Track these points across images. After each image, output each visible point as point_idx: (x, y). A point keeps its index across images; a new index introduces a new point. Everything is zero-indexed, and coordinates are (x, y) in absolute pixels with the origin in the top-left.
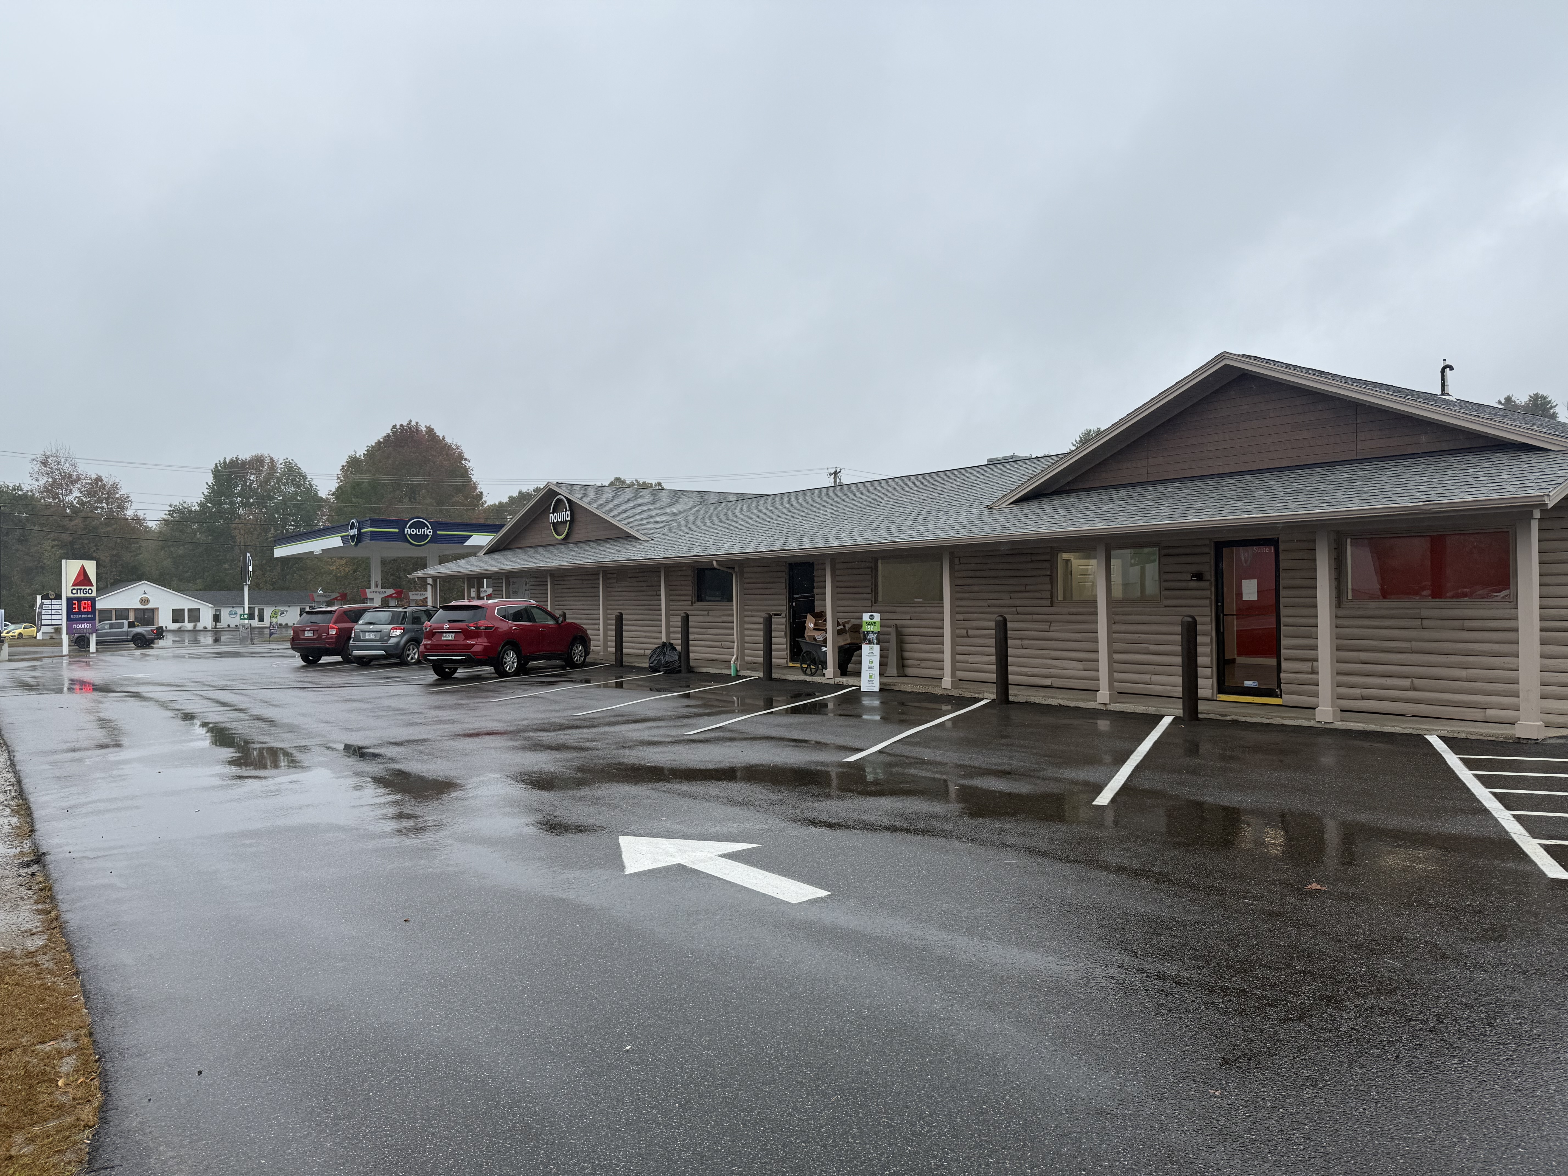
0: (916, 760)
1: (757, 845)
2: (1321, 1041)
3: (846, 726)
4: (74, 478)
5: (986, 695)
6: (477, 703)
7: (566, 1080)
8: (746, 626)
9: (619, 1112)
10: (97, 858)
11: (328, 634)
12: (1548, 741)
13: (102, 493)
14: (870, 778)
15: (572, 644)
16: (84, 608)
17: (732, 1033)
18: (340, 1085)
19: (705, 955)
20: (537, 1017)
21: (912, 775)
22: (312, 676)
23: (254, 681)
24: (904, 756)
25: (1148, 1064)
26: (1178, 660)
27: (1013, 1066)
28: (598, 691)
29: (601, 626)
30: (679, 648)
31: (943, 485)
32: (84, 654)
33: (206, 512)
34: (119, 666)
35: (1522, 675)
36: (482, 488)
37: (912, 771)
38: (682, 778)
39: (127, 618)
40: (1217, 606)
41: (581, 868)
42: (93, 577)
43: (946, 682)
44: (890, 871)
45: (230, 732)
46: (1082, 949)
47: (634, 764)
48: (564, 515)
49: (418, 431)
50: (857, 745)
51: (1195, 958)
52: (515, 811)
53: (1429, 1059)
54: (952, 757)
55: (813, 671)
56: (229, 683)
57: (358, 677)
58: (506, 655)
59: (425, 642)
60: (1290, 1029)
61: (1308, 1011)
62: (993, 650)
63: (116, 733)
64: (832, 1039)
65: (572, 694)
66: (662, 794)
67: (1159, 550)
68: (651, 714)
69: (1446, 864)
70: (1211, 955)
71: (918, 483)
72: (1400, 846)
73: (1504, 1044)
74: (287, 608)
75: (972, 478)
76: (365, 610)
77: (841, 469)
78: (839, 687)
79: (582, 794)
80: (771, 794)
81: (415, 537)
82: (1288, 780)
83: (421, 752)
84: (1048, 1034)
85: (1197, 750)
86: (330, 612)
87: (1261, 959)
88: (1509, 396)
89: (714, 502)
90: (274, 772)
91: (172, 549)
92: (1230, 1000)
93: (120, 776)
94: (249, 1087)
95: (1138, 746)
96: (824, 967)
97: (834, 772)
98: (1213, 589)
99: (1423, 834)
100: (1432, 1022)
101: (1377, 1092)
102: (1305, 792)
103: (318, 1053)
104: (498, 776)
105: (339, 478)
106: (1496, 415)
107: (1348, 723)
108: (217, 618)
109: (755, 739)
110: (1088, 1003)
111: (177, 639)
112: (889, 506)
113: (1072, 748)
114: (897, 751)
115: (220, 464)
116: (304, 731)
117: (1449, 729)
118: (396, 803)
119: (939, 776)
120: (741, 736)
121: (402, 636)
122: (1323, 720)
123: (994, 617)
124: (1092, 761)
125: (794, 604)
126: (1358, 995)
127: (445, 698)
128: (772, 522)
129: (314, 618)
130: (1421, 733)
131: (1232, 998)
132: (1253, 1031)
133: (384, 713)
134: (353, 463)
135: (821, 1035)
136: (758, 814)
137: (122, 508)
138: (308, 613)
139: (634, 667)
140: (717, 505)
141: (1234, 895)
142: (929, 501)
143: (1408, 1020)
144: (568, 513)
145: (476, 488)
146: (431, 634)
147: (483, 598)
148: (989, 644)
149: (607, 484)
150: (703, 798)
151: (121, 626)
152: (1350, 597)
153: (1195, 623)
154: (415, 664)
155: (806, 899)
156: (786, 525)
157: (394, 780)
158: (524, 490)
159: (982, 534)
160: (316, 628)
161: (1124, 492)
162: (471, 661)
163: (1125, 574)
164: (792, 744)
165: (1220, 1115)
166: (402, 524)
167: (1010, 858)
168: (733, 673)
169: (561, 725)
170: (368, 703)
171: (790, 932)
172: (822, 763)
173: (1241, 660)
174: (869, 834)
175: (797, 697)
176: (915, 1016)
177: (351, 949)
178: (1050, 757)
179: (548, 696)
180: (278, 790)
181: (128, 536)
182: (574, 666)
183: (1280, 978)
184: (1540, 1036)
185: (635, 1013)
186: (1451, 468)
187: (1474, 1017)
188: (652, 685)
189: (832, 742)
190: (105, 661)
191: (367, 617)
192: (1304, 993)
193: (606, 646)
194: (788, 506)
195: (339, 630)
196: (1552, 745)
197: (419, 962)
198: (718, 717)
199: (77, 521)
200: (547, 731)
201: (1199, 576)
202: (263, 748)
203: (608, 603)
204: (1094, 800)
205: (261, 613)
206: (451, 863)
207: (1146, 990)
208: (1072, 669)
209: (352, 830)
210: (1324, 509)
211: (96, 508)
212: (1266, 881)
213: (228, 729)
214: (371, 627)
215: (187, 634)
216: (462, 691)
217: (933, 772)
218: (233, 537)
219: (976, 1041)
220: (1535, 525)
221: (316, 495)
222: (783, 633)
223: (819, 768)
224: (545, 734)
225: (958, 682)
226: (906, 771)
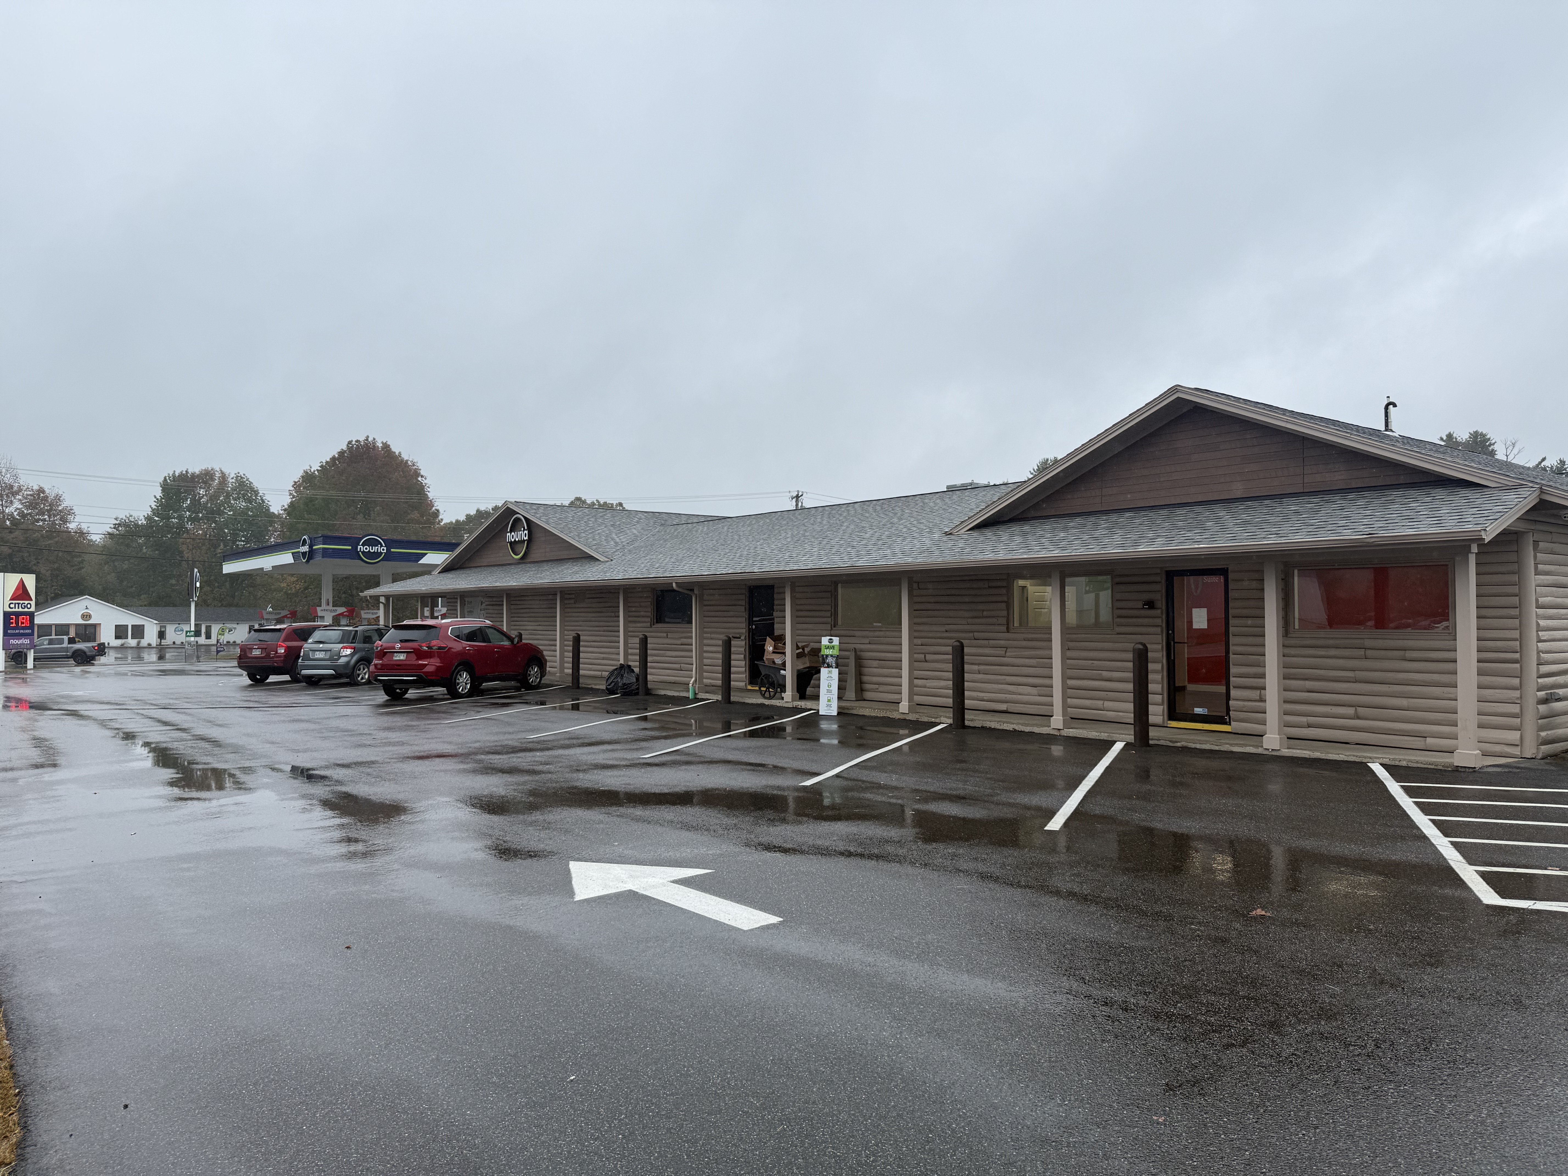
0: (872, 785)
1: (711, 871)
2: (1263, 1067)
3: (804, 750)
4: (15, 489)
5: (943, 719)
6: (428, 724)
7: (507, 1111)
8: (705, 648)
9: (561, 1144)
10: (25, 882)
11: (277, 652)
12: (1486, 770)
13: (44, 504)
14: (827, 802)
15: (528, 665)
16: (22, 623)
17: (679, 1062)
18: (273, 1119)
19: (653, 983)
20: (480, 1047)
21: (868, 800)
22: (259, 695)
23: (199, 700)
24: (860, 780)
25: (1094, 1091)
26: (1130, 686)
27: (960, 1094)
28: (553, 713)
29: (558, 648)
30: (637, 670)
31: (902, 510)
32: (21, 670)
33: (153, 526)
34: (58, 683)
35: (1460, 705)
36: (438, 505)
37: (868, 796)
38: (636, 803)
39: (67, 634)
40: (1168, 634)
41: (530, 894)
42: (32, 590)
43: (904, 707)
44: (844, 897)
45: (171, 752)
46: (1031, 975)
47: (587, 788)
48: (522, 535)
49: (374, 447)
50: (814, 768)
51: (1142, 983)
52: (463, 835)
53: (1367, 1084)
54: (908, 781)
55: (772, 694)
56: (171, 701)
57: (306, 697)
58: (459, 676)
59: (375, 661)
60: (1233, 1055)
61: (1251, 1036)
62: (950, 675)
63: (51, 752)
64: (779, 1067)
65: (526, 716)
66: (615, 819)
67: (1112, 578)
68: (606, 737)
69: (1386, 891)
70: (1157, 980)
71: (878, 508)
72: (1341, 872)
73: (1439, 1069)
74: (235, 626)
75: (932, 504)
76: (315, 628)
77: (803, 492)
78: (797, 710)
79: (533, 818)
80: (726, 819)
81: (369, 555)
82: (1235, 807)
83: (368, 774)
84: (995, 1061)
85: (1148, 776)
86: (279, 630)
87: (1206, 985)
88: (1450, 433)
89: (675, 523)
90: (215, 793)
91: (116, 564)
92: (1175, 1026)
93: (54, 797)
94: (177, 1121)
95: (1090, 771)
96: (773, 994)
97: (791, 796)
98: (1164, 617)
99: (1364, 860)
100: (1371, 1046)
101: (1316, 1117)
102: (1251, 819)
103: (250, 1085)
104: (447, 799)
105: (291, 494)
106: (1436, 451)
107: (1294, 751)
108: (162, 635)
109: (712, 762)
110: (1036, 1030)
111: (120, 656)
112: (849, 531)
113: (1027, 773)
114: (853, 775)
115: (170, 477)
116: (249, 752)
117: (1391, 757)
118: (342, 826)
119: (894, 801)
120: (697, 759)
121: (352, 655)
122: (1270, 747)
123: (951, 642)
124: (1045, 786)
125: (754, 627)
126: (1299, 1021)
127: (395, 719)
128: (732, 545)
129: (262, 636)
130: (1364, 761)
131: (1177, 1024)
132: (1196, 1057)
133: (331, 734)
134: (308, 478)
135: (768, 1064)
136: (712, 838)
137: (65, 521)
138: (256, 631)
139: (592, 689)
140: (678, 527)
141: (1181, 921)
142: (890, 525)
143: (1347, 1046)
144: (526, 532)
145: (433, 506)
146: (382, 654)
147: (437, 618)
148: (946, 669)
149: (567, 503)
150: (657, 822)
151: (61, 642)
152: (1297, 627)
153: (1146, 650)
154: (364, 684)
155: (758, 926)
156: (747, 548)
157: (339, 803)
158: (482, 508)
159: (940, 559)
160: (265, 646)
161: (1078, 520)
162: (423, 682)
163: (1079, 601)
164: (749, 767)
165: (1163, 1141)
166: (355, 542)
167: (961, 884)
168: (691, 696)
169: (513, 748)
170: (315, 723)
171: (740, 960)
172: (778, 787)
173: (1191, 687)
174: (824, 860)
175: (755, 720)
176: (864, 1044)
177: (289, 976)
178: (1005, 782)
179: (502, 718)
180: (219, 813)
181: (70, 549)
182: (529, 687)
183: (1223, 1004)
184: (1473, 1060)
185: (581, 1043)
186: (1393, 502)
187: (1411, 1041)
188: (609, 708)
189: (789, 766)
190: (43, 678)
191: (317, 635)
192: (1247, 1018)
193: (562, 668)
194: (749, 528)
195: (288, 649)
196: (1489, 773)
197: (360, 990)
198: (674, 740)
199: (17, 533)
200: (498, 753)
201: (1150, 605)
202: (207, 769)
203: (566, 624)
204: (1046, 826)
205: (209, 630)
206: (397, 889)
207: (1093, 1016)
208: (1027, 695)
209: (295, 854)
210: (1272, 540)
211: (38, 521)
212: (1213, 907)
213: (170, 749)
214: (321, 645)
215: (130, 651)
216: (414, 712)
217: (889, 797)
218: (181, 552)
219: (924, 1069)
220: (1472, 559)
221: (268, 510)
222: (743, 656)
223: (775, 792)
224: (498, 757)
225: (915, 706)
226: (862, 795)
